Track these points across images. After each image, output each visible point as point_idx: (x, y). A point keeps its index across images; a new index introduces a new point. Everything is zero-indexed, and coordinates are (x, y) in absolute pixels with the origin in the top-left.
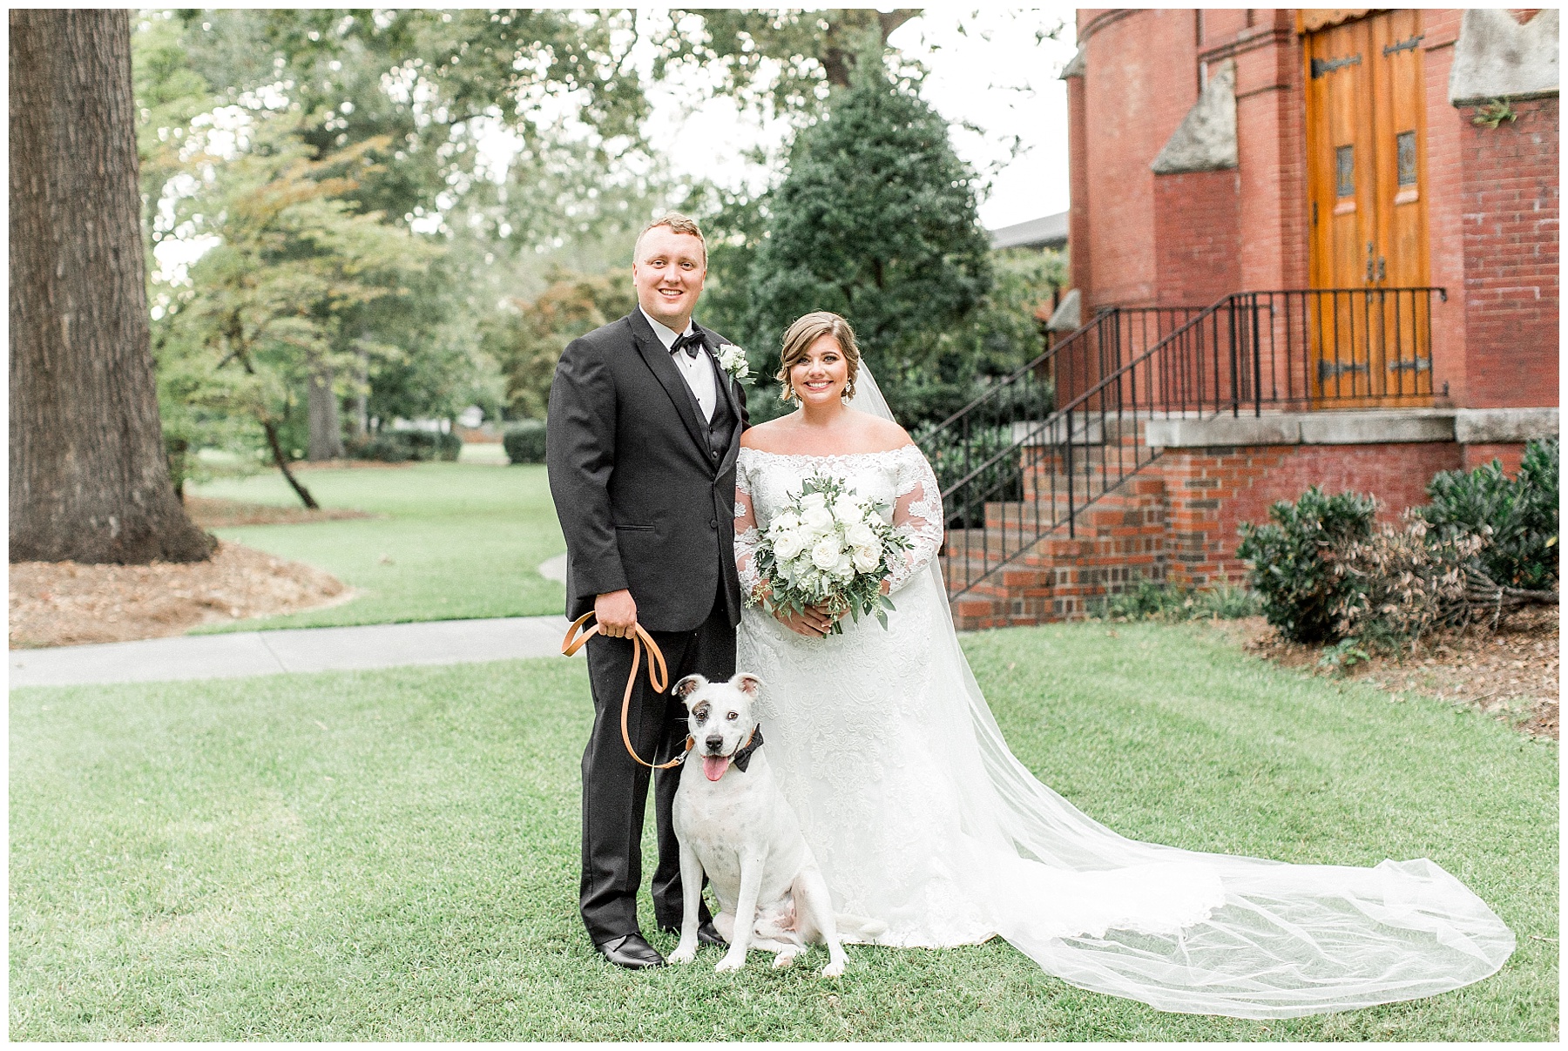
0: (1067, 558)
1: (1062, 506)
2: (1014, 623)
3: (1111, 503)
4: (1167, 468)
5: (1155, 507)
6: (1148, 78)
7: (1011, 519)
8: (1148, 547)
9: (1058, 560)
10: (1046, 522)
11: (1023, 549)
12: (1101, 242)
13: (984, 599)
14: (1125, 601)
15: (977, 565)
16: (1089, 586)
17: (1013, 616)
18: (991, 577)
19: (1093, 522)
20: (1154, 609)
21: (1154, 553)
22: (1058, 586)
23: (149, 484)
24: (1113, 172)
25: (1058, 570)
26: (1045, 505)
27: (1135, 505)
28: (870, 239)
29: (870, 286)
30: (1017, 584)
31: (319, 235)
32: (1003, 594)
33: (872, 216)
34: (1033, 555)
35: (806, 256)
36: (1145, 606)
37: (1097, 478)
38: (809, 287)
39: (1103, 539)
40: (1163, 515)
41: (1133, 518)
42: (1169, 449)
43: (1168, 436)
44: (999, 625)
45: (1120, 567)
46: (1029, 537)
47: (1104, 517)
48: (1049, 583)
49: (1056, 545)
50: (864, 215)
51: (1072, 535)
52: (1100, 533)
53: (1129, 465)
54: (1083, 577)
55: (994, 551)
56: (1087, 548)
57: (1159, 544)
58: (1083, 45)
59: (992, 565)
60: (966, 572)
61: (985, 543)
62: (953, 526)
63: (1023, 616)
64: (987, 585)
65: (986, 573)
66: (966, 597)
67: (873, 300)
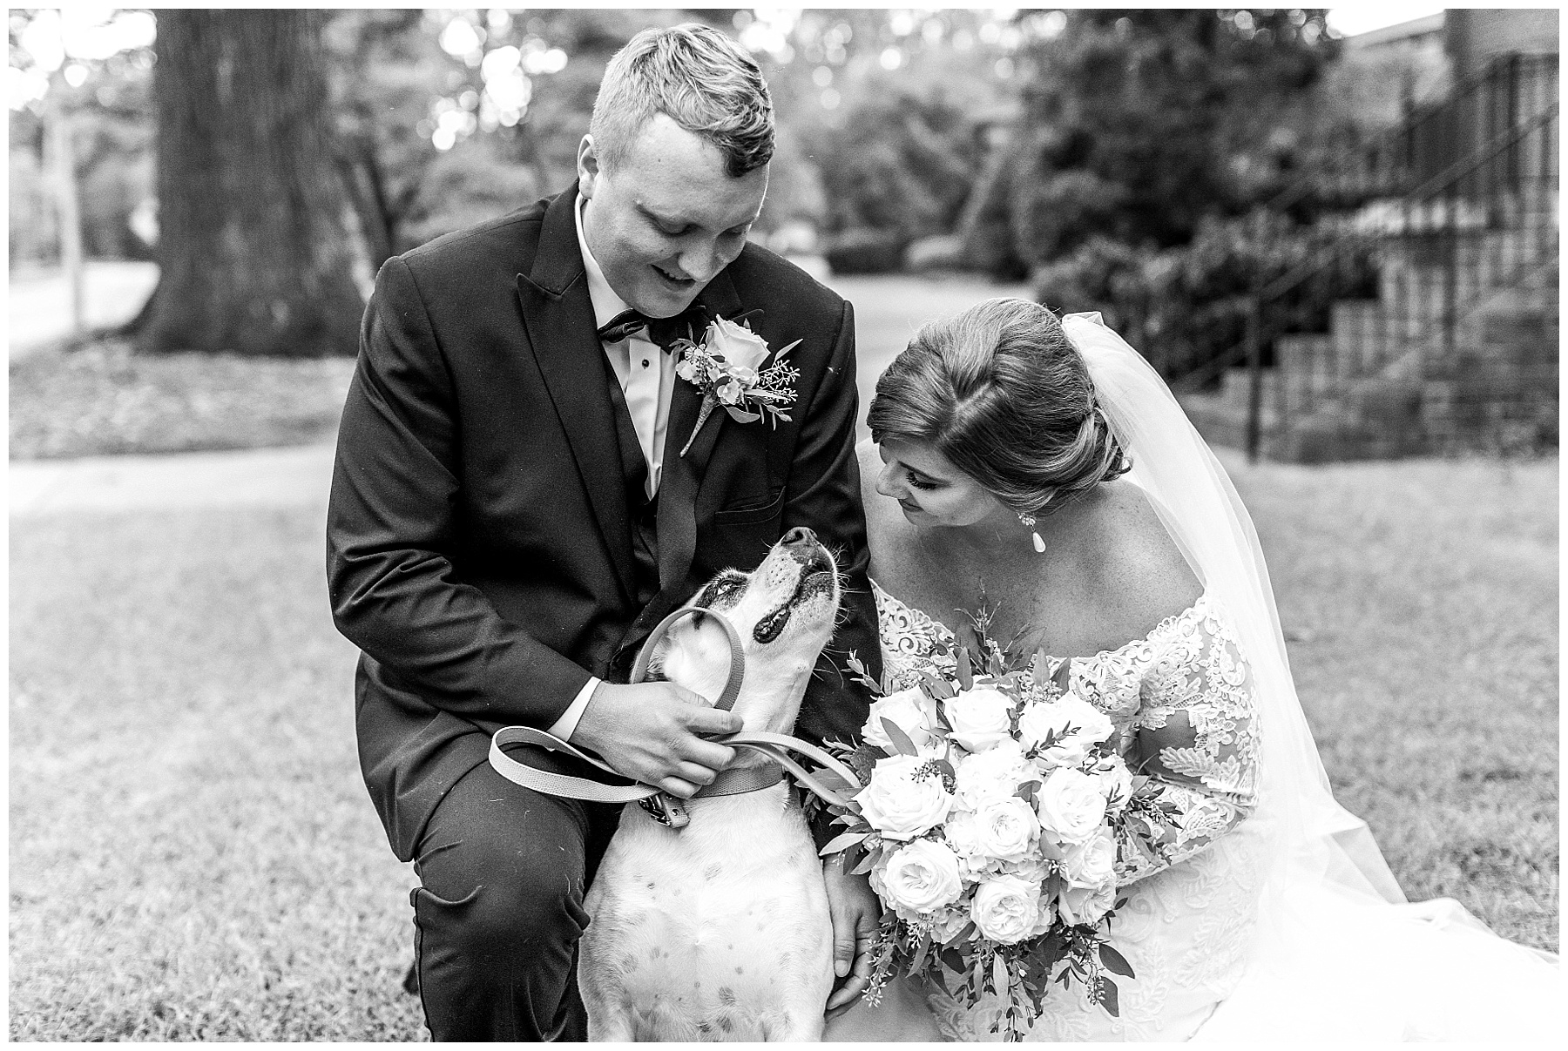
0: (1442, 376)
1: (1437, 305)
3: (1503, 304)
7: (1368, 324)
10: (1414, 327)
11: (1382, 359)
13: (1327, 426)
14: (1518, 432)
15: (1320, 381)
16: (1469, 411)
18: (1340, 398)
19: (1479, 326)
22: (1428, 411)
25: (1430, 390)
26: (1414, 306)
30: (1373, 408)
32: (1353, 419)
34: (1394, 372)
37: (1485, 271)
39: (1492, 349)
44: (1346, 459)
45: (1512, 387)
47: (1494, 320)
48: (1414, 405)
49: (1427, 357)
51: (1449, 340)
52: (1487, 341)
53: (1530, 253)
54: (1462, 399)
55: (1343, 363)
56: (1469, 362)
59: (1340, 381)
60: (1307, 392)
61: (1331, 355)
62: (1293, 330)
63: (1380, 446)
64: (1330, 408)
65: (1331, 394)
66: (1304, 424)
67: (1200, 67)
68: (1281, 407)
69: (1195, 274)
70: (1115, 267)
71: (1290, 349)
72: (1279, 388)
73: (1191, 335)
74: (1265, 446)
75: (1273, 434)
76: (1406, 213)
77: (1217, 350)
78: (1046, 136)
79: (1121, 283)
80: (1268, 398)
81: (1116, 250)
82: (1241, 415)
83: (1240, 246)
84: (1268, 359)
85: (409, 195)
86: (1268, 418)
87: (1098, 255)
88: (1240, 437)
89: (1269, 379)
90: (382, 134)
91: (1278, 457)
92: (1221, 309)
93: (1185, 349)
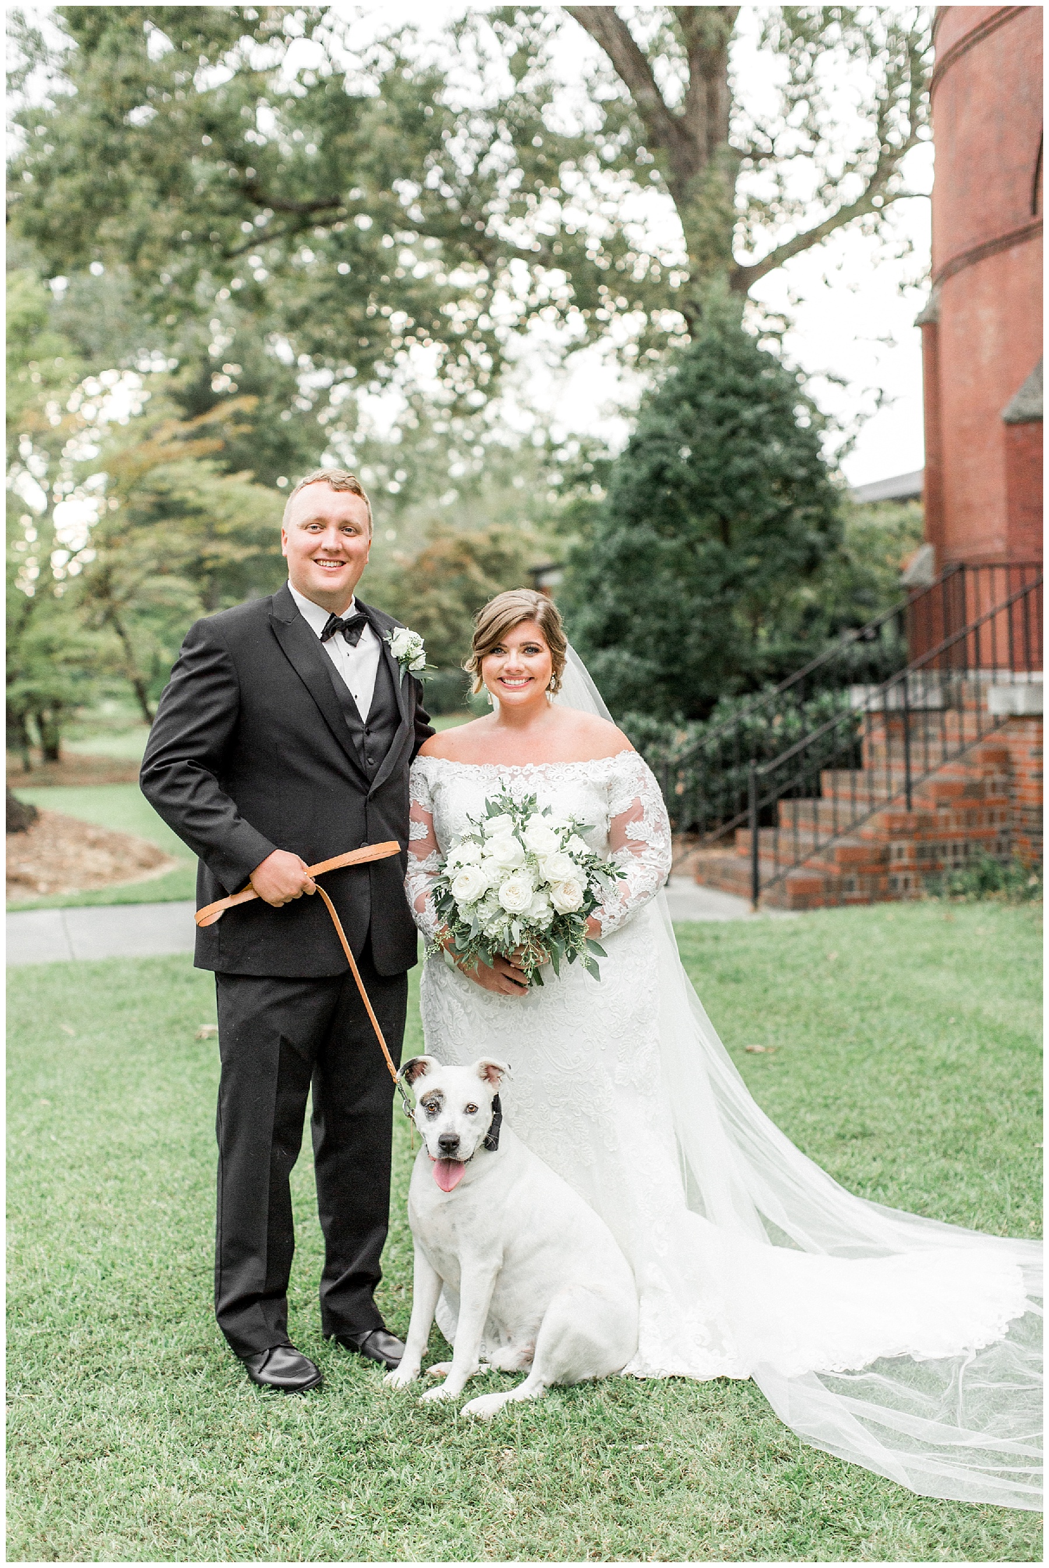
0: (904, 833)
1: (898, 776)
2: (847, 902)
3: (952, 774)
4: (1013, 736)
5: (999, 778)
6: (1003, 324)
7: (844, 789)
8: (991, 819)
9: (894, 834)
10: (882, 793)
11: (857, 822)
12: (955, 495)
13: (814, 876)
14: (964, 878)
15: (806, 838)
16: (926, 862)
17: (846, 894)
18: (824, 853)
19: (932, 793)
20: (995, 888)
21: (998, 826)
22: (895, 862)
24: (967, 422)
25: (895, 846)
26: (880, 775)
27: (977, 775)
28: (713, 494)
29: (715, 544)
30: (850, 860)
31: (190, 495)
32: (835, 870)
33: (715, 471)
34: (867, 829)
35: (649, 513)
36: (986, 884)
37: (936, 746)
38: (651, 544)
39: (943, 812)
40: (1006, 787)
41: (974, 790)
42: (1014, 717)
43: (1011, 702)
44: (829, 904)
45: (960, 842)
46: (862, 808)
47: (944, 788)
48: (884, 858)
49: (892, 819)
50: (708, 470)
51: (909, 805)
52: (939, 805)
53: (970, 732)
54: (920, 853)
55: (826, 823)
56: (925, 821)
57: (1003, 817)
58: (938, 292)
59: (823, 840)
60: (796, 848)
61: (816, 814)
62: (788, 795)
63: (856, 894)
64: (817, 860)
65: (818, 849)
66: (796, 874)
67: (717, 557)
68: (777, 861)
69: (712, 744)
70: (648, 736)
71: (785, 808)
72: (776, 844)
73: (711, 796)
74: (765, 893)
75: (771, 884)
76: (884, 693)
77: (729, 811)
80: (764, 850)
82: (746, 867)
83: (748, 719)
84: (769, 818)
86: (767, 869)
87: (632, 727)
88: (747, 887)
89: (766, 834)
91: (775, 904)
92: (733, 773)
93: (705, 808)
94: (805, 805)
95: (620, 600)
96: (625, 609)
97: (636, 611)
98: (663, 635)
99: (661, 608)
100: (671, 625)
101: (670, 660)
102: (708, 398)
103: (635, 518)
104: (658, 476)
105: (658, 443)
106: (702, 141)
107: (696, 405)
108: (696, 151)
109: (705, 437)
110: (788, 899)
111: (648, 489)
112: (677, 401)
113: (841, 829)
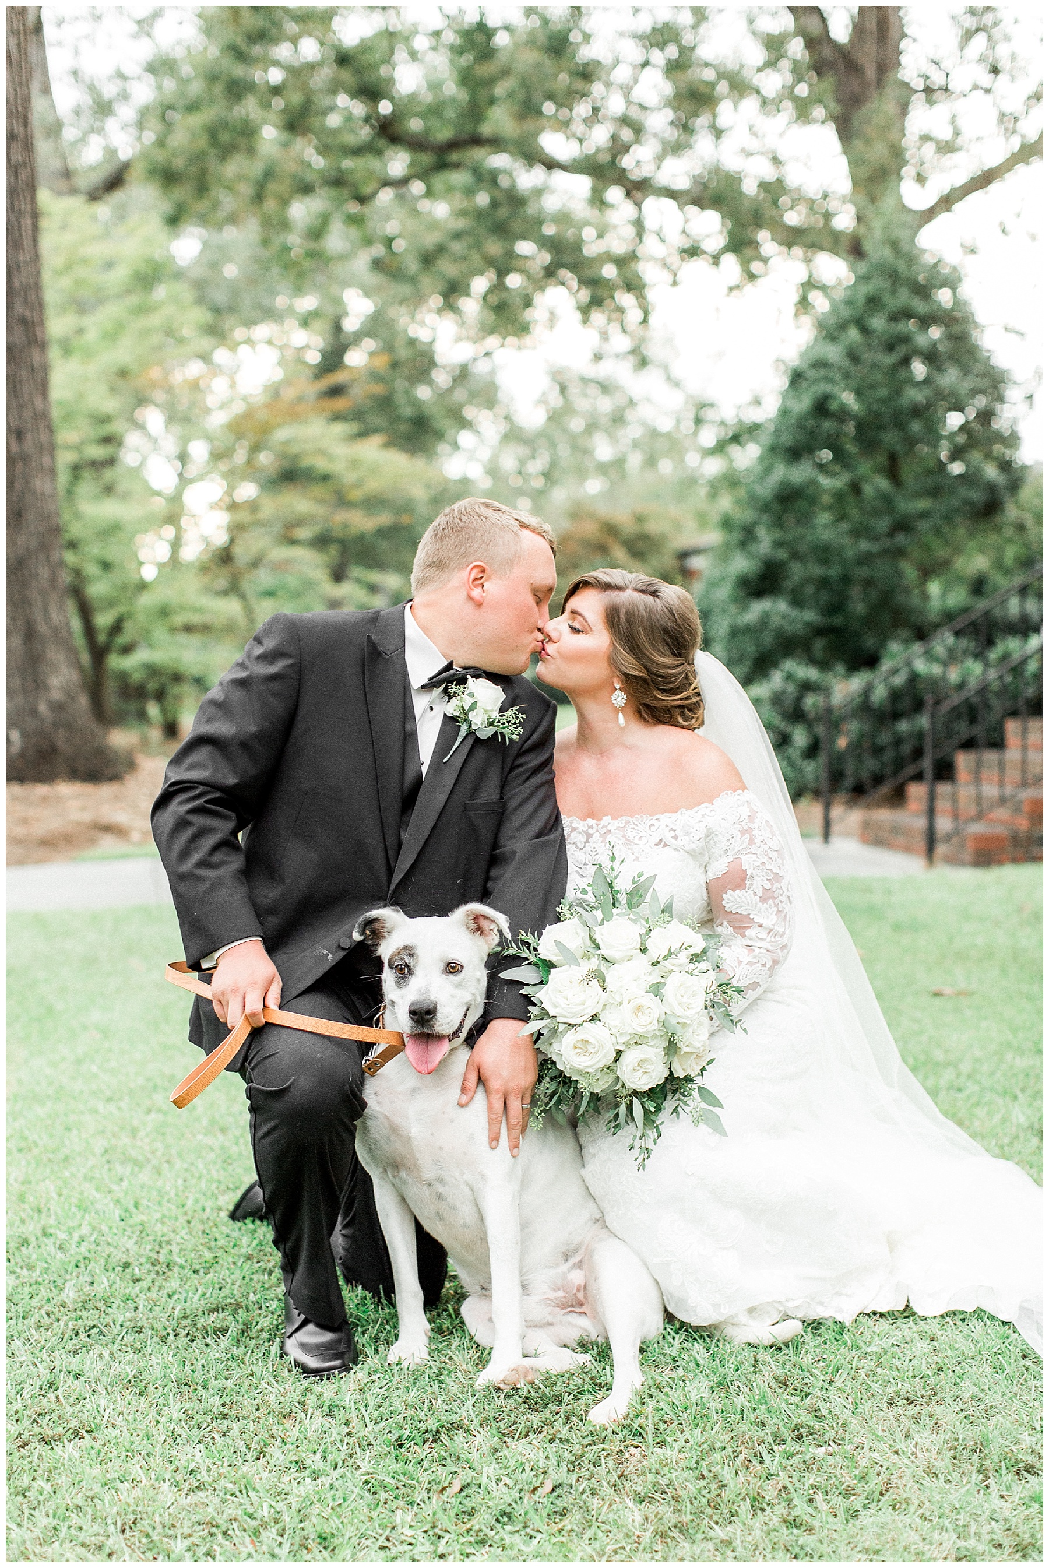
2: (1035, 858)
13: (999, 830)
15: (990, 790)
17: (1035, 849)
18: (1009, 804)
23: (57, 695)
28: (882, 428)
29: (883, 483)
32: (1023, 824)
33: (887, 401)
38: (812, 483)
44: (1016, 860)
50: (878, 400)
55: (1013, 773)
59: (1009, 790)
60: (979, 799)
61: (1002, 765)
62: (969, 744)
64: (1002, 813)
65: (1003, 801)
66: (977, 828)
67: (886, 499)
68: (956, 816)
69: (880, 693)
70: (807, 687)
71: (963, 761)
72: (954, 799)
73: (877, 751)
74: (941, 849)
75: (948, 838)
77: (899, 764)
78: (742, 564)
79: (810, 702)
80: (943, 805)
81: (809, 673)
82: (921, 823)
83: (921, 666)
84: (945, 771)
85: (117, 628)
86: (944, 824)
87: (789, 677)
88: (921, 843)
89: (943, 789)
90: (92, 569)
91: (953, 861)
92: (904, 726)
93: (871, 764)
94: (990, 756)
95: (778, 544)
96: (782, 554)
97: (795, 556)
98: (823, 583)
99: (824, 553)
100: (834, 571)
101: (834, 608)
102: (878, 323)
103: (795, 453)
104: (821, 408)
105: (822, 372)
106: (871, 72)
107: (864, 330)
108: (864, 84)
109: (875, 365)
110: (968, 855)
111: (810, 423)
112: (843, 326)
113: (1030, 781)
